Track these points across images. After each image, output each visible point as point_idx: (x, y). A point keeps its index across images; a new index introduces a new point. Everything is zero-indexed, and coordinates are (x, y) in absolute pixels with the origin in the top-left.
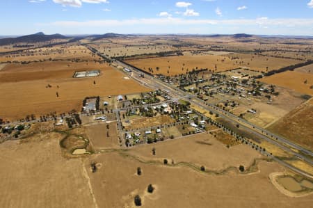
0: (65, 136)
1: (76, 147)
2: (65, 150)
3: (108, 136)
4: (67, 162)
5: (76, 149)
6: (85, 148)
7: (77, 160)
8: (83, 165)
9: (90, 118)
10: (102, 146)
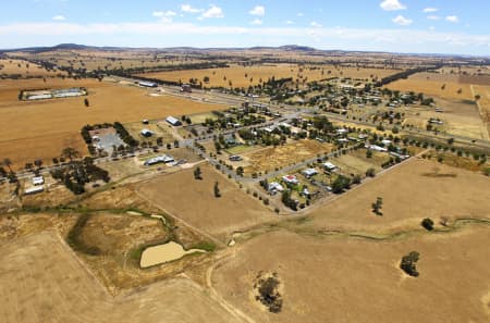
0: (73, 218)
1: (138, 242)
2: (105, 261)
3: (218, 196)
4: (143, 300)
5: (143, 248)
6: (175, 239)
7: (175, 284)
8: (215, 294)
9: (128, 164)
10: (227, 223)
